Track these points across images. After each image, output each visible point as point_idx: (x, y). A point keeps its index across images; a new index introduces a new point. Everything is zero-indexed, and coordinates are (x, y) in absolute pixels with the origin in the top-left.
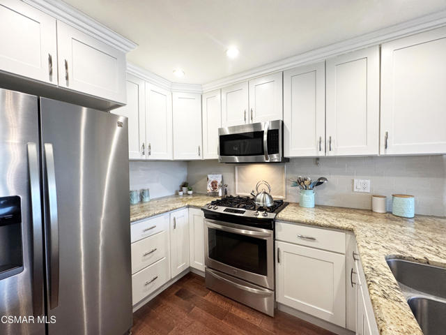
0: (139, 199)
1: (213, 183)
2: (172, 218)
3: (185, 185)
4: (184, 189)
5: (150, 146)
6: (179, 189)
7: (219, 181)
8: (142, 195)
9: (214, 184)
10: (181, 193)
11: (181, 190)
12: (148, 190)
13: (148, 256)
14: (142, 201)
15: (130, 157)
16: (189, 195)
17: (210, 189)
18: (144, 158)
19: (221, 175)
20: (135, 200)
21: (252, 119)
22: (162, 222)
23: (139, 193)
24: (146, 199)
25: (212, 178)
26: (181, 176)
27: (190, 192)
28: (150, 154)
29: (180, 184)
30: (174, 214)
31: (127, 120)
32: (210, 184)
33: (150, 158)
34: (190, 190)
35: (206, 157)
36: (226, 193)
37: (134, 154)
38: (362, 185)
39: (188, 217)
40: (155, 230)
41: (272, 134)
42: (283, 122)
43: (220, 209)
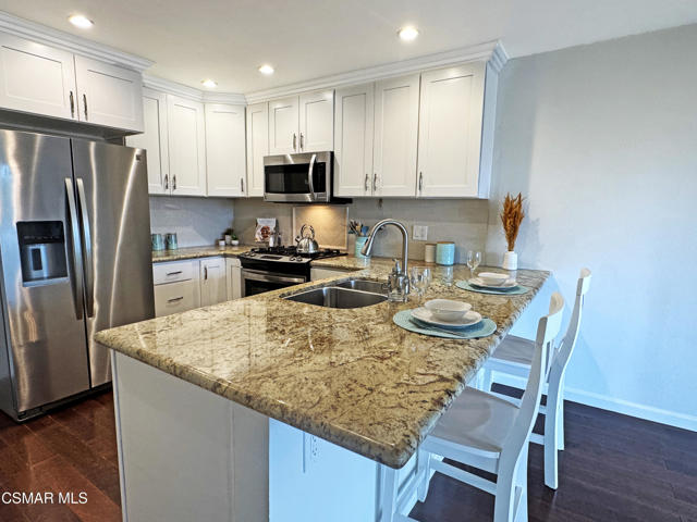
0: (163, 246)
1: (263, 229)
2: (203, 267)
3: (229, 232)
4: (228, 237)
5: (174, 178)
6: (220, 237)
7: (272, 227)
8: (168, 240)
9: (265, 231)
10: (222, 243)
11: (224, 239)
12: (175, 235)
13: (172, 303)
14: (167, 247)
15: (150, 192)
16: (233, 245)
17: (258, 237)
18: (167, 192)
19: (274, 220)
20: (159, 246)
21: (302, 146)
22: (189, 269)
23: (163, 238)
24: (173, 246)
25: (262, 222)
26: (225, 220)
27: (235, 242)
28: (175, 187)
29: (223, 231)
30: (205, 262)
31: (144, 152)
32: (259, 231)
33: (176, 193)
34: (235, 239)
35: (251, 194)
36: (279, 243)
37: (155, 187)
38: (420, 231)
39: (225, 269)
40: (180, 277)
41: (319, 167)
42: (332, 153)
43: (259, 257)
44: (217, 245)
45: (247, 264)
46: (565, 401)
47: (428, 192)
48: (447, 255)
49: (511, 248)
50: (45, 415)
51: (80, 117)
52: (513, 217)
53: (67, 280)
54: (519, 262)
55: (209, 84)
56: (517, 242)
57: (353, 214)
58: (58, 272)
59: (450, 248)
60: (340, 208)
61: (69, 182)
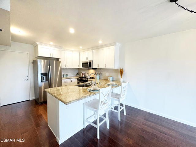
0: (65, 76)
3: (77, 74)
5: (67, 65)
7: (84, 73)
9: (83, 74)
12: (68, 74)
16: (77, 76)
17: (82, 75)
22: (69, 80)
24: (67, 76)
25: (82, 72)
26: (77, 72)
30: (71, 79)
33: (67, 67)
35: (80, 68)
36: (85, 76)
38: (108, 74)
39: (75, 81)
40: (67, 82)
41: (90, 63)
42: (92, 61)
43: (80, 79)
44: (75, 76)
45: (78, 80)
46: (126, 105)
47: (107, 68)
48: (111, 78)
49: (121, 78)
50: (43, 103)
51: (51, 57)
52: (122, 72)
53: (48, 82)
54: (123, 80)
55: (73, 49)
56: (122, 76)
57: (97, 71)
58: (47, 81)
59: (111, 77)
60: (95, 70)
61: (49, 67)
